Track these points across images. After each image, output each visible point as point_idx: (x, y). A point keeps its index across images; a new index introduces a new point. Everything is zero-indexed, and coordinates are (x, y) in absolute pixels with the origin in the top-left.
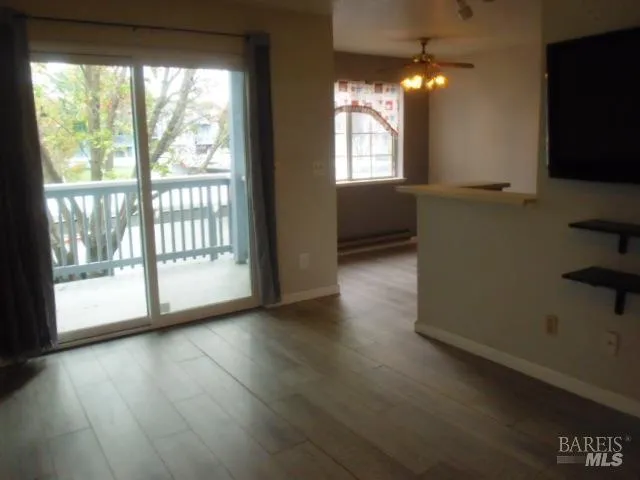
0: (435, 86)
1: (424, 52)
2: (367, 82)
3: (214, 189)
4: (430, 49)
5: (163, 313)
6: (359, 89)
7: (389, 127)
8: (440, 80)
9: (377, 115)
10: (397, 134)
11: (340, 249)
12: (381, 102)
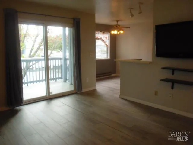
0: (120, 33)
1: (117, 24)
2: (101, 32)
3: (57, 61)
4: (119, 23)
5: (51, 94)
6: (98, 33)
7: (106, 44)
8: (122, 32)
9: (103, 41)
10: (108, 46)
11: (97, 77)
12: (104, 37)
